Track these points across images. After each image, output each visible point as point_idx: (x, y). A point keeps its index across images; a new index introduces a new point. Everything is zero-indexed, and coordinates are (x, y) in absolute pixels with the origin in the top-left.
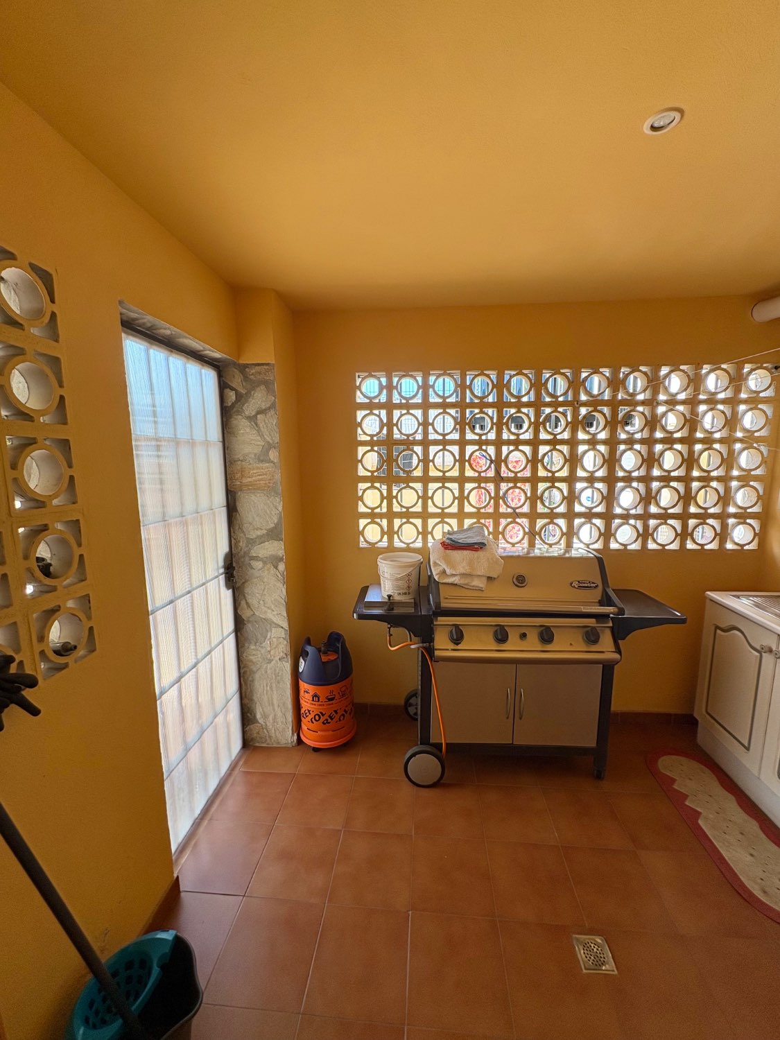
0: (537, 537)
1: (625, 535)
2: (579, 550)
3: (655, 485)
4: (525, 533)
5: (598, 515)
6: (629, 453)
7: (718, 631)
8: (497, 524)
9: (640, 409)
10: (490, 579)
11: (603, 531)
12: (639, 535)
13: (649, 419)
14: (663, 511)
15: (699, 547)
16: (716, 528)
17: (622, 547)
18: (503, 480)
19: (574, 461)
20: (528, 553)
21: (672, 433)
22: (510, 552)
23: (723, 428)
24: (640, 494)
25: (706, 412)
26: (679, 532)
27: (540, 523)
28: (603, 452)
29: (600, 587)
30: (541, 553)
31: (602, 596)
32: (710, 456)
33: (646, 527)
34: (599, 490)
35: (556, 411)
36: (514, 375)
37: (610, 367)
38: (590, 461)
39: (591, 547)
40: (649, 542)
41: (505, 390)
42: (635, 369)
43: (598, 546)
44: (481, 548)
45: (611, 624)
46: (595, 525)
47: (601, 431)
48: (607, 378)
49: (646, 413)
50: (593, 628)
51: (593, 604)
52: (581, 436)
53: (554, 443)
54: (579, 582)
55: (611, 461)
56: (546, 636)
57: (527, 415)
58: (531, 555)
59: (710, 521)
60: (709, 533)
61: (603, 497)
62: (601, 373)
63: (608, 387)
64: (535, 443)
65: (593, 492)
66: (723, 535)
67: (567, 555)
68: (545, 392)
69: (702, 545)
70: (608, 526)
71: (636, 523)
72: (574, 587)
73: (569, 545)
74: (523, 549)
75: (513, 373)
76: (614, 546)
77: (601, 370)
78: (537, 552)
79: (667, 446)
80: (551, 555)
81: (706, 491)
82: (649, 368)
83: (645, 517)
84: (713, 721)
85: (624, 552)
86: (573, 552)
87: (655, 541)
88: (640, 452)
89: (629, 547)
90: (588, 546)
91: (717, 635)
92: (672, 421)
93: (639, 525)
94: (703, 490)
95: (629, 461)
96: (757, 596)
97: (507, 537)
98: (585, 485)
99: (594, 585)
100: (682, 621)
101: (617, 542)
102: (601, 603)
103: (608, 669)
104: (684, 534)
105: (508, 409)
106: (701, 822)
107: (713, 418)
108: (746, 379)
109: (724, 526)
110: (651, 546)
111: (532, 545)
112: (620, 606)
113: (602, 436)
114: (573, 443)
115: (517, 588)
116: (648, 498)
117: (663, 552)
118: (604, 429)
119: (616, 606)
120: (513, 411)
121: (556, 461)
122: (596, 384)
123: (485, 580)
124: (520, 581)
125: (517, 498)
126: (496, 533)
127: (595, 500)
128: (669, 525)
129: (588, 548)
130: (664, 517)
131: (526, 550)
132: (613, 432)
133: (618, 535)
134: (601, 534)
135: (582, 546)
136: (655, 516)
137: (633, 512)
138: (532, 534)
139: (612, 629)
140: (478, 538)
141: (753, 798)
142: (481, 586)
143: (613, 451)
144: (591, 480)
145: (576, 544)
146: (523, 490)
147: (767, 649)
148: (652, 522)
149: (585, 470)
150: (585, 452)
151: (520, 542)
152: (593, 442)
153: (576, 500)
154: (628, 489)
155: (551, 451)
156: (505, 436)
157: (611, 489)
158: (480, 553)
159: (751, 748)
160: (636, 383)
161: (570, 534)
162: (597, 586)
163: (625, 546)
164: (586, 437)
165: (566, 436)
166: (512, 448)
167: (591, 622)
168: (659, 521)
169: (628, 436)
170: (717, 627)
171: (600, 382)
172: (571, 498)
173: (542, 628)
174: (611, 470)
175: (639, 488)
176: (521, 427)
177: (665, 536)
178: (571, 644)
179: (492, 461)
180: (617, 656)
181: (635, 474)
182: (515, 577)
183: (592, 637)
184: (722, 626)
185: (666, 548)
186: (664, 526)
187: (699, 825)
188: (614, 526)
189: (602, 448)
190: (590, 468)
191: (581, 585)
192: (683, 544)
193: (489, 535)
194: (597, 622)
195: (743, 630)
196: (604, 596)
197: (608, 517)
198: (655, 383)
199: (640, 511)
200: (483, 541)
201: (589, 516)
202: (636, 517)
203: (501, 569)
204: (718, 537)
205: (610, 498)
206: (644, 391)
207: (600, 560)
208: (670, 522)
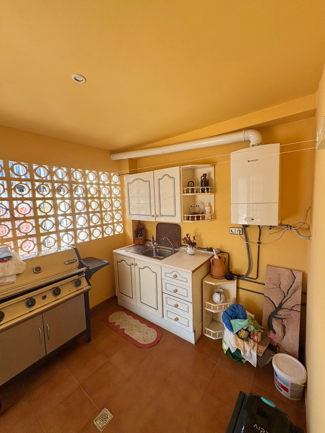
0: (42, 245)
1: (83, 236)
2: (65, 247)
3: (91, 215)
4: (35, 245)
5: (71, 230)
6: (79, 203)
7: (118, 263)
8: (16, 244)
9: (80, 185)
10: (18, 275)
11: (73, 236)
12: (88, 235)
13: (85, 190)
14: (95, 225)
15: (108, 236)
16: (112, 227)
17: (82, 241)
18: (17, 219)
19: (55, 207)
20: (38, 255)
21: (93, 195)
22: (26, 257)
23: (109, 193)
24: (86, 219)
25: (103, 188)
26: (101, 231)
27: (42, 238)
28: (68, 203)
29: (78, 261)
30: (46, 253)
31: (79, 264)
32: (106, 203)
33: (90, 231)
34: (69, 219)
35: (43, 184)
36: (15, 164)
37: (66, 167)
38: (63, 207)
39: (69, 244)
40: (92, 237)
41: (10, 171)
42: (76, 170)
43: (73, 243)
44: (9, 259)
45: (84, 275)
46: (69, 234)
47: (66, 194)
48: (66, 172)
49: (83, 187)
50: (78, 279)
51: (76, 269)
52: (57, 196)
53: (44, 199)
54: (68, 261)
55: (72, 207)
56: (57, 292)
57: (26, 185)
58: (40, 255)
59: (109, 226)
60: (110, 230)
61: (72, 222)
62: (62, 169)
63: (67, 175)
64: (34, 199)
65: (66, 220)
66: (114, 230)
67: (59, 251)
68: (35, 174)
69: (109, 235)
70: (75, 233)
71: (86, 230)
72: (66, 264)
73: (59, 246)
74: (35, 253)
75: (14, 163)
76: (79, 241)
77: (62, 168)
78: (43, 253)
79: (92, 200)
80: (51, 253)
81: (107, 215)
82: (82, 170)
83: (89, 228)
84: (122, 294)
85: (84, 243)
86: (62, 248)
87: (94, 236)
88: (83, 202)
89: (85, 241)
90: (68, 244)
91: (118, 265)
92: (92, 191)
93: (87, 231)
94: (106, 215)
95: (80, 206)
96: (125, 248)
97: (24, 248)
98: (62, 217)
99: (75, 261)
100: (109, 264)
101: (80, 239)
102: (79, 267)
103: (86, 294)
104: (103, 232)
105: (14, 182)
106: (125, 332)
107: (105, 190)
108: (112, 178)
109: (114, 227)
110: (93, 238)
111: (40, 250)
112: (87, 266)
113: (67, 196)
114: (53, 199)
115: (36, 274)
116: (89, 220)
117: (97, 240)
118: (68, 193)
119: (86, 267)
120: (17, 183)
121: (47, 208)
122: (60, 173)
123: (15, 277)
124: (38, 270)
125: (27, 228)
126: (16, 249)
127: (68, 224)
128: (98, 229)
129: (68, 245)
130: (95, 226)
131: (37, 253)
132: (72, 195)
133: (80, 237)
134: (73, 238)
135: (65, 244)
136: (93, 227)
137: (84, 226)
138: (39, 245)
139: (85, 276)
140: (5, 254)
141: (136, 313)
142: (12, 281)
143: (72, 202)
144: (65, 215)
145: (62, 244)
146: (30, 223)
147: (132, 264)
148: (92, 229)
149: (61, 211)
150: (61, 203)
151: (32, 250)
152: (63, 199)
153: (60, 225)
154: (81, 217)
155: (43, 203)
156: (14, 195)
157: (74, 218)
158: (9, 262)
159: (133, 298)
160: (77, 175)
161: (59, 240)
162: (76, 261)
163: (83, 240)
164: (60, 196)
165: (50, 196)
166: (19, 202)
167: (76, 277)
168: (94, 228)
169: (78, 196)
170: (118, 262)
171: (62, 173)
172: (57, 224)
173: (54, 289)
174: (73, 210)
175: (85, 217)
176: (23, 191)
177: (97, 234)
178: (69, 290)
179: (7, 210)
180: (89, 287)
181: (82, 211)
182: (34, 269)
183: (78, 283)
184: (119, 261)
185: (98, 238)
186: (96, 230)
187: (125, 333)
188: (78, 233)
189: (67, 201)
190: (64, 210)
191: (69, 262)
192: (103, 235)
193: (11, 250)
194: (79, 276)
195: (126, 261)
196: (80, 264)
197: (74, 230)
198: (85, 176)
199: (87, 225)
200: (10, 255)
201: (67, 231)
202: (86, 228)
203: (25, 267)
204: (113, 231)
205: (74, 222)
206: (81, 179)
207: (75, 249)
208: (98, 228)
